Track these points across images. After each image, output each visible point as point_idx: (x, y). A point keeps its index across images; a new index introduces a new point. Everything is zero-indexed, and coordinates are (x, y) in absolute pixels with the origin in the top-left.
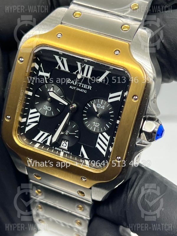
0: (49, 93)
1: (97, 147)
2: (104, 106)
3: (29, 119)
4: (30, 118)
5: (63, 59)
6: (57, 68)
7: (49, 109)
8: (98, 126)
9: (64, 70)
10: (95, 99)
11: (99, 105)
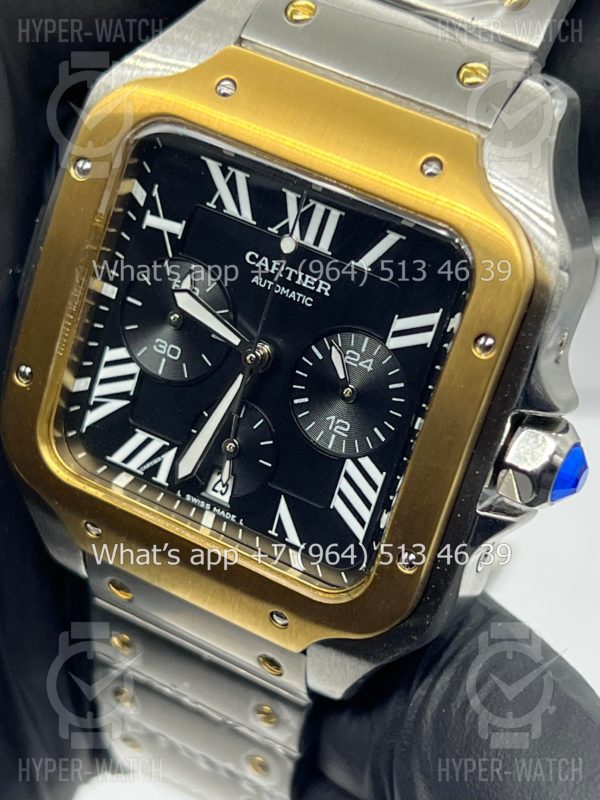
0: (177, 295)
1: (334, 508)
2: (371, 361)
3: (98, 381)
4: (103, 381)
5: (234, 174)
6: (212, 205)
7: (174, 352)
8: (344, 432)
9: (237, 215)
10: (341, 331)
11: (355, 357)
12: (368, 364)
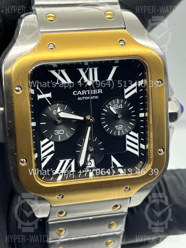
0: (59, 114)
1: (128, 150)
4: (43, 152)
5: (60, 71)
7: (62, 132)
8: (122, 128)
10: (110, 101)
11: (116, 106)
12: (121, 106)
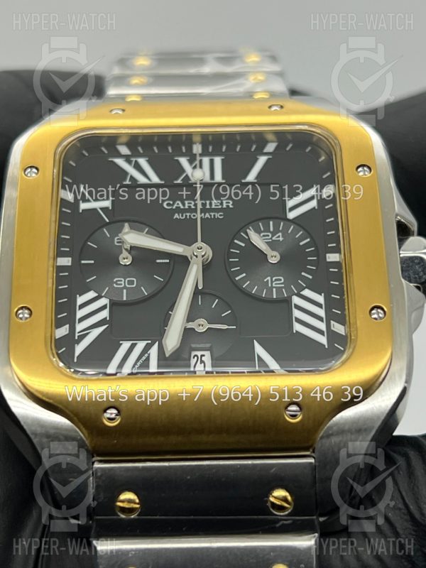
2: (280, 234)
3: (77, 321)
4: (82, 320)
5: (136, 161)
6: (127, 182)
7: (131, 283)
8: (282, 284)
9: (148, 182)
10: (250, 223)
11: (268, 236)
12: (279, 237)
